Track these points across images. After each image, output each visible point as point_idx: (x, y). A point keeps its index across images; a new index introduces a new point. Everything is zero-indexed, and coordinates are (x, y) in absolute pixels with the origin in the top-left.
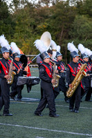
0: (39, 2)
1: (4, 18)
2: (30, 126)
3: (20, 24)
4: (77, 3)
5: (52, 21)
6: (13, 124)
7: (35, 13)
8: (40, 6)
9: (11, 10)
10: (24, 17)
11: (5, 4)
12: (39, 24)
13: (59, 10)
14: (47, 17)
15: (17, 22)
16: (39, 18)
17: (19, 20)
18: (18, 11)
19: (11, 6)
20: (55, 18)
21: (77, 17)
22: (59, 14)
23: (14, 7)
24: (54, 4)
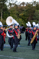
0: (20, 4)
1: (5, 11)
2: (16, 57)
3: (12, 13)
4: (36, 5)
5: (25, 12)
6: (9, 56)
7: (19, 9)
8: (20, 6)
9: (8, 8)
10: (14, 11)
11: (6, 5)
12: (20, 13)
13: (29, 8)
14: (23, 11)
15: (11, 13)
16: (20, 11)
17: (12, 12)
18: (11, 8)
19: (8, 6)
20: (27, 11)
21: (36, 10)
22: (29, 9)
23: (9, 6)
24: (26, 5)
